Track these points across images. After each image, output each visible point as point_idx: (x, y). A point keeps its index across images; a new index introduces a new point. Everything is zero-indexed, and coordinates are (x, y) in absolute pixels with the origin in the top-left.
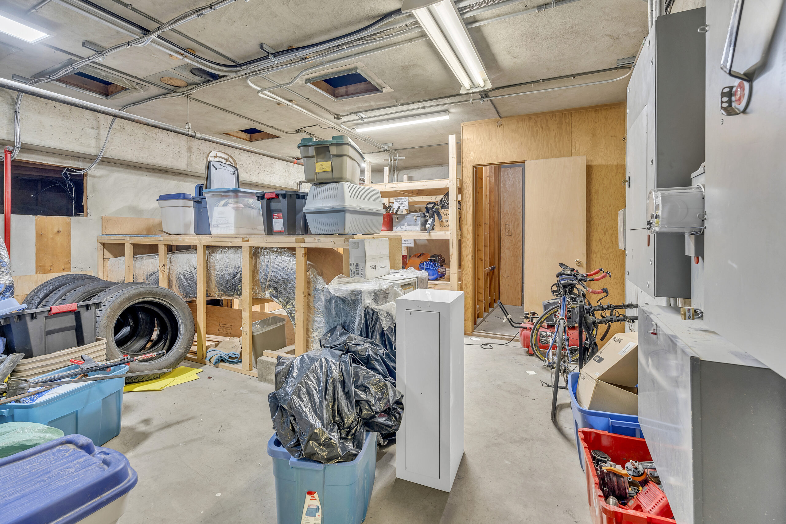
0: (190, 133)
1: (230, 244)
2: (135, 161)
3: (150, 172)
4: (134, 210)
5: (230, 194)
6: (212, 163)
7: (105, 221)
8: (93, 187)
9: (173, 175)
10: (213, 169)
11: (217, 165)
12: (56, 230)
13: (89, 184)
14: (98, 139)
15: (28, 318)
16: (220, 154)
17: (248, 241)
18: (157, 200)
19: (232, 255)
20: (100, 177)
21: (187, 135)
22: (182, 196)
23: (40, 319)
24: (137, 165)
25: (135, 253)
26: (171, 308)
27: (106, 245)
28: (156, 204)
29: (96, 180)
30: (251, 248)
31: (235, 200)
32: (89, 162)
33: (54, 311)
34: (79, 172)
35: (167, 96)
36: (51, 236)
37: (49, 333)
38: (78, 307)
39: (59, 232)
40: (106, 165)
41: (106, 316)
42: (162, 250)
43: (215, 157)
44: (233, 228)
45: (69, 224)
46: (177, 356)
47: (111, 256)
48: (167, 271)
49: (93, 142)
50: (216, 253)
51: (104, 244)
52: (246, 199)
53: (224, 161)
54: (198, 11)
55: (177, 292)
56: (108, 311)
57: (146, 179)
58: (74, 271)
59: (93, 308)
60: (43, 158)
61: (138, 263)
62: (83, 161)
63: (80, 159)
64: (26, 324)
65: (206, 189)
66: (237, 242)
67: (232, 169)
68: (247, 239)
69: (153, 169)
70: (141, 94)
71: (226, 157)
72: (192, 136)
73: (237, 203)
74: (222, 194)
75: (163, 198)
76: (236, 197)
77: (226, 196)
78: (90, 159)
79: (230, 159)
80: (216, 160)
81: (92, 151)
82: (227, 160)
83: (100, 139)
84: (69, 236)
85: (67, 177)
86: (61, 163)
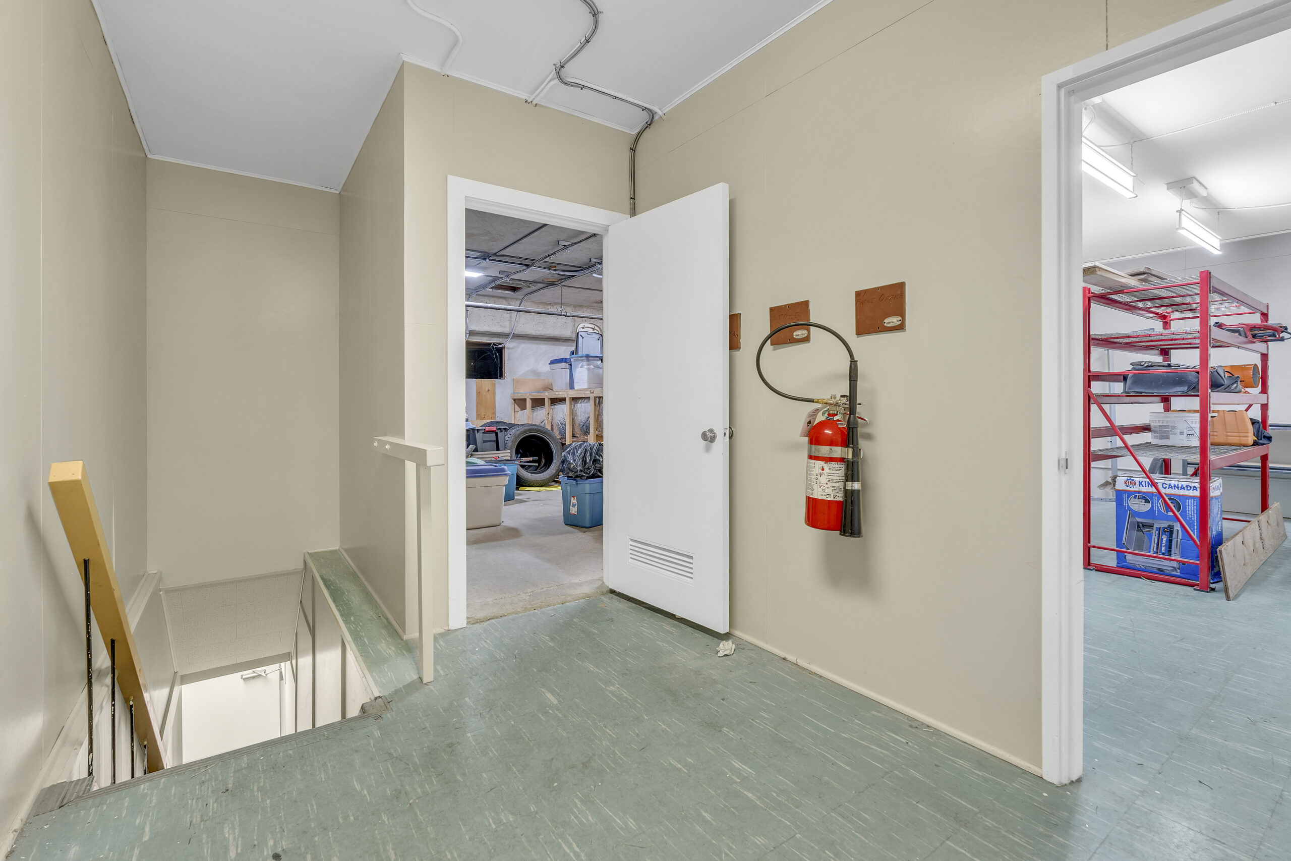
0: (563, 313)
1: (584, 396)
2: (534, 334)
3: (546, 341)
4: (535, 373)
5: (584, 358)
6: (580, 334)
7: (516, 382)
8: (509, 356)
9: (563, 342)
10: (580, 338)
11: (584, 335)
12: (487, 390)
13: (506, 353)
14: (510, 321)
15: (476, 432)
16: (587, 325)
17: (593, 393)
18: (549, 364)
19: (586, 404)
20: (513, 348)
21: (561, 315)
22: (564, 360)
23: (481, 432)
24: (535, 336)
25: (533, 407)
26: (550, 443)
27: (516, 401)
28: (548, 368)
29: (510, 350)
30: (595, 398)
31: (587, 362)
32: (505, 338)
33: (486, 430)
34: (500, 346)
35: (548, 287)
36: (484, 394)
37: (484, 442)
38: (497, 429)
39: (489, 390)
40: (516, 339)
41: (511, 441)
42: (547, 402)
43: (583, 328)
44: (586, 384)
45: (494, 385)
46: (551, 475)
47: (519, 409)
48: (550, 418)
49: (507, 324)
50: (578, 403)
51: (515, 400)
52: (595, 362)
53: (591, 330)
54: (549, 256)
55: (557, 434)
56: (513, 438)
57: (543, 347)
58: (497, 419)
59: (504, 431)
60: (481, 338)
61: (535, 414)
62: (502, 338)
63: (501, 336)
64: (475, 435)
65: (576, 354)
66: (587, 394)
67: (597, 336)
68: (592, 391)
69: (548, 338)
70: (533, 288)
71: (593, 326)
72: (564, 315)
73: (589, 365)
74: (579, 359)
75: (553, 362)
76: (588, 360)
77: (582, 360)
78: (505, 336)
79: (596, 328)
80: (584, 330)
81: (507, 330)
82: (594, 329)
83: (512, 321)
84: (494, 393)
85: (494, 349)
86: (490, 340)
